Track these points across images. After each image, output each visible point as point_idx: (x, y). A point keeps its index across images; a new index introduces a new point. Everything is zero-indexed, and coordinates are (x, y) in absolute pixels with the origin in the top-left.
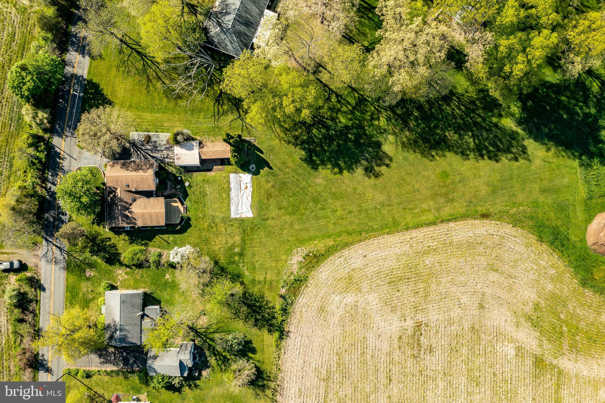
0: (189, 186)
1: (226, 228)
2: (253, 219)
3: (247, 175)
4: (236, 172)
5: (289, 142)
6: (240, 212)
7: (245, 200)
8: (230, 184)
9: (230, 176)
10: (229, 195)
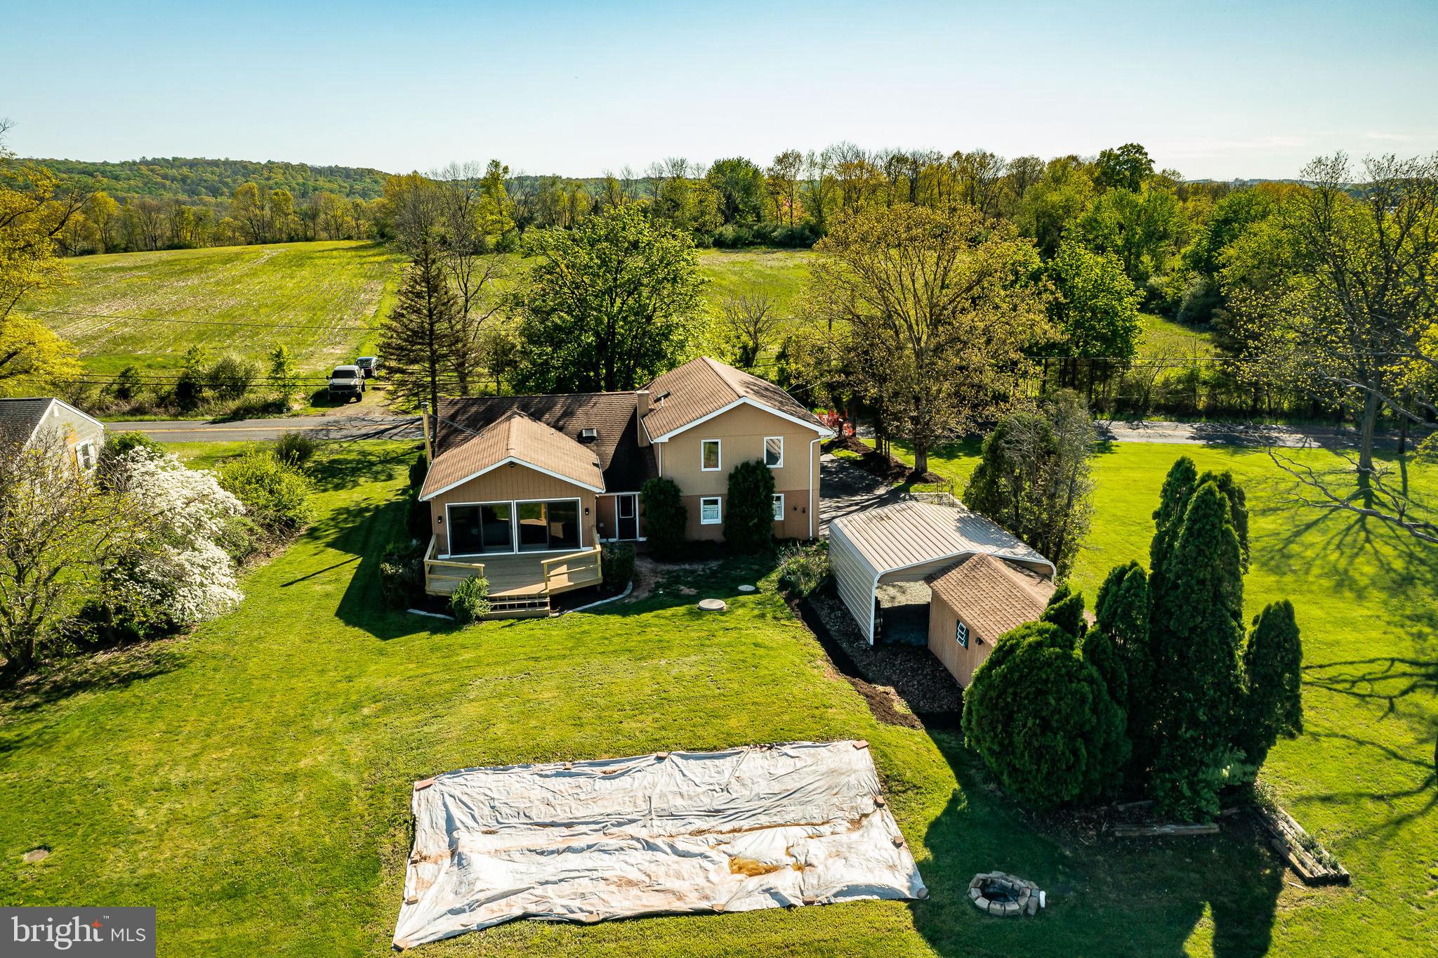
0: (702, 612)
1: (311, 775)
2: (371, 951)
3: (907, 861)
4: (892, 786)
6: (469, 843)
7: (613, 866)
8: (758, 744)
9: (845, 745)
10: (657, 747)
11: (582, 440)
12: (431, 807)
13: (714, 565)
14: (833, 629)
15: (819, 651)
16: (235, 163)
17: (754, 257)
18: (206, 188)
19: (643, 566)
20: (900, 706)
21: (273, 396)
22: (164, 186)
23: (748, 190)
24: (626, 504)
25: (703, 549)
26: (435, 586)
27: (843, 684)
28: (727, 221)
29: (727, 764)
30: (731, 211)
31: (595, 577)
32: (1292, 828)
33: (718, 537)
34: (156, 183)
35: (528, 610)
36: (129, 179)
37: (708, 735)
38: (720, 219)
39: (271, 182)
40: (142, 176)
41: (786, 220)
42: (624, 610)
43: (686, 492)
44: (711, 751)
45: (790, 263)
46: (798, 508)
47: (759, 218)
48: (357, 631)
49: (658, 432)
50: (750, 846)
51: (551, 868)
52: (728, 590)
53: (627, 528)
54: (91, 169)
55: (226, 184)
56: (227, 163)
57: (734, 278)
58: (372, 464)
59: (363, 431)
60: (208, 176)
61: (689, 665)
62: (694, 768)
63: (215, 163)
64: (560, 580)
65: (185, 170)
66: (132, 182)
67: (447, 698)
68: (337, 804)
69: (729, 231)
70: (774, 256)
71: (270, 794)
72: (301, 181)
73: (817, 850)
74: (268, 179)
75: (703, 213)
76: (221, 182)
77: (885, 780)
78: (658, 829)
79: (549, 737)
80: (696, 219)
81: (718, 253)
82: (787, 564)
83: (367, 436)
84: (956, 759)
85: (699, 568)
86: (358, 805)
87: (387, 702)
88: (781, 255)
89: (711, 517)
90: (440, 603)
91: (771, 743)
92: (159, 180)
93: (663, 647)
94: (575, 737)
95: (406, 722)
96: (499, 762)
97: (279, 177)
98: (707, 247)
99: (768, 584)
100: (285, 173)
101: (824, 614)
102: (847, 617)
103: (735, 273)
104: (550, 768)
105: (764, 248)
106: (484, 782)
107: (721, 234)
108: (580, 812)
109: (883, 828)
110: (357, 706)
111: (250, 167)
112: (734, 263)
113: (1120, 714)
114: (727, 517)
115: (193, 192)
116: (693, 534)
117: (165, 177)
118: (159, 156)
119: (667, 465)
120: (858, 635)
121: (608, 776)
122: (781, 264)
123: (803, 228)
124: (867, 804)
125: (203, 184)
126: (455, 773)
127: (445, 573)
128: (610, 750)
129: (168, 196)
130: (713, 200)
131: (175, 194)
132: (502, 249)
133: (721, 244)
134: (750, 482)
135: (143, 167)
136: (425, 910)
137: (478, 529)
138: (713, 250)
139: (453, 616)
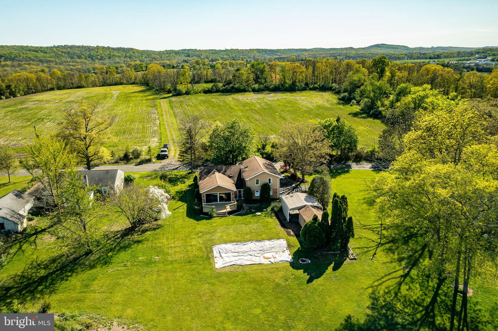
0: (256, 215)
1: (195, 245)
2: (213, 269)
3: (290, 257)
4: (289, 246)
5: (375, 299)
6: (223, 255)
7: (246, 258)
8: (268, 240)
9: (282, 240)
10: (251, 240)
11: (230, 177)
12: (216, 250)
13: (258, 205)
14: (281, 218)
15: (279, 223)
16: (85, 47)
17: (265, 96)
18: (76, 56)
19: (244, 205)
20: (292, 233)
21: (148, 157)
22: (62, 55)
23: (262, 71)
24: (240, 192)
25: (256, 201)
26: (205, 210)
27: (282, 229)
28: (256, 83)
29: (262, 243)
30: (257, 80)
31: (235, 208)
32: (351, 252)
33: (259, 198)
34: (59, 55)
35: (223, 215)
37: (259, 238)
38: (254, 82)
39: (98, 53)
40: (54, 52)
41: (274, 81)
42: (242, 215)
43: (252, 189)
44: (260, 241)
45: (275, 98)
46: (275, 192)
47: (266, 82)
48: (191, 220)
49: (247, 177)
50: (266, 255)
51: (237, 258)
52: (261, 211)
53: (240, 196)
54: (37, 49)
55: (83, 54)
56: (83, 47)
57: (258, 106)
58: (179, 179)
59: (172, 168)
60: (77, 52)
61: (255, 226)
62: (257, 243)
63: (79, 47)
64: (229, 209)
65: (69, 50)
66: (51, 54)
67: (214, 232)
68: (200, 249)
69: (256, 86)
71: (189, 248)
72: (108, 53)
73: (277, 256)
74: (97, 52)
75: (248, 81)
76: (81, 54)
77: (288, 245)
78: (252, 253)
79: (233, 239)
80: (246, 82)
81: (253, 94)
82: (273, 204)
83: (174, 169)
84: (300, 242)
85: (255, 205)
86: (204, 249)
87: (204, 233)
88: (272, 95)
89: (257, 194)
90: (206, 214)
91: (270, 239)
92: (60, 53)
93: (250, 223)
94: (237, 239)
95: (208, 236)
96: (226, 243)
97: (101, 52)
98: (250, 92)
99: (269, 209)
100: (103, 50)
101: (280, 216)
102: (284, 216)
103: (259, 104)
104: (234, 244)
105: (267, 92)
106: (223, 246)
107: (254, 88)
108: (240, 250)
109: (287, 252)
110: (198, 234)
111: (91, 48)
112: (258, 99)
113: (324, 235)
114: (260, 194)
115: (72, 58)
116: (254, 198)
117: (62, 52)
118: (59, 45)
119: (248, 184)
120: (286, 219)
121: (243, 245)
122: (273, 99)
123: (279, 85)
124: (285, 249)
125: (75, 54)
126: (219, 244)
127: (206, 208)
128: (243, 241)
129: (64, 59)
130: (252, 76)
131: (66, 58)
132: (187, 93)
133: (254, 91)
134: (266, 188)
135: (55, 49)
136: (219, 264)
137: (211, 198)
138: (252, 93)
139: (209, 216)
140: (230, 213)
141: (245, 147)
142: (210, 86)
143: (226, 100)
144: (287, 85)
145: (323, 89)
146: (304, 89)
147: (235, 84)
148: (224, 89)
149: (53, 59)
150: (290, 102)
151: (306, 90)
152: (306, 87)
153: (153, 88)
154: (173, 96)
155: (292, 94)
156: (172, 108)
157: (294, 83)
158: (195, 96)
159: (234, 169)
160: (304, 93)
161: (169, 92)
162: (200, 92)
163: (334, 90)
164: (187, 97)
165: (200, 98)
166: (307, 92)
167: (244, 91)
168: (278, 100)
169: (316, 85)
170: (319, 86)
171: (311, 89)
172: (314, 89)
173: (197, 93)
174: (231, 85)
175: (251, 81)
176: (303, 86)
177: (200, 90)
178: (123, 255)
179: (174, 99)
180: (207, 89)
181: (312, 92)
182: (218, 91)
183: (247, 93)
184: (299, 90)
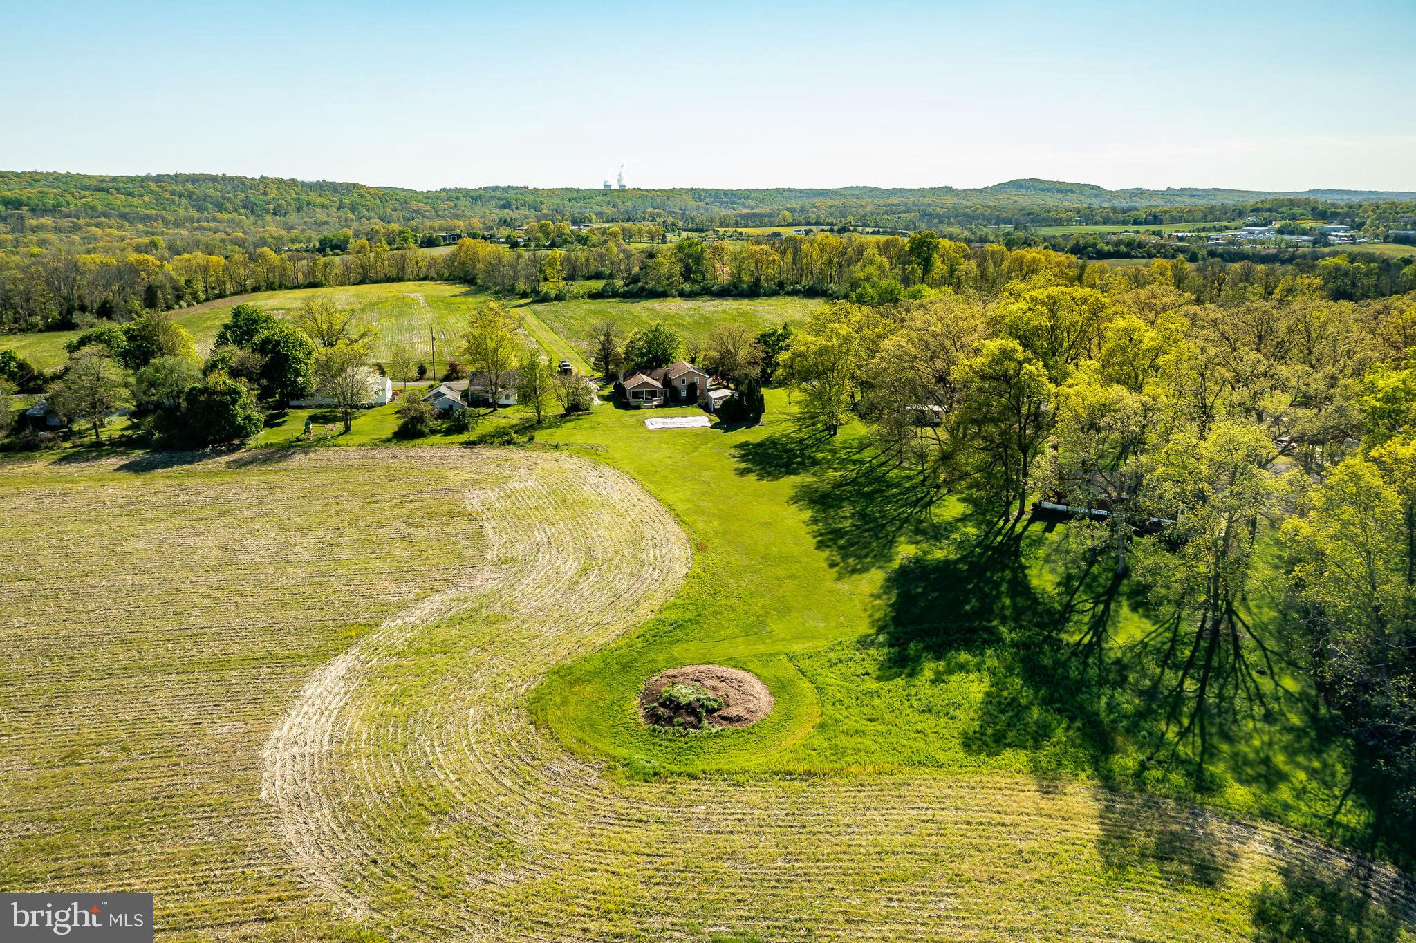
9: (705, 417)
10: (678, 417)
11: (655, 378)
12: (647, 422)
13: (685, 400)
16: (232, 179)
17: (701, 304)
18: (211, 203)
19: (672, 401)
22: (173, 202)
23: (698, 259)
24: (666, 389)
25: (682, 398)
26: (632, 404)
28: (686, 281)
29: (686, 418)
30: (687, 276)
31: (662, 403)
34: (167, 199)
35: (651, 407)
36: (142, 196)
37: (684, 416)
38: (682, 280)
39: (269, 197)
40: (152, 192)
41: (720, 278)
43: (678, 388)
45: (720, 309)
46: (702, 391)
47: (704, 279)
48: (621, 410)
49: (672, 376)
50: (690, 424)
51: (665, 425)
53: (666, 393)
54: (105, 185)
55: (229, 200)
56: (224, 178)
57: (689, 320)
60: (211, 192)
62: (682, 418)
63: (214, 179)
64: (655, 403)
65: (190, 186)
66: (145, 198)
69: (687, 287)
70: (712, 303)
72: (296, 196)
73: (699, 424)
74: (265, 194)
75: (671, 277)
76: (223, 198)
77: (709, 420)
78: (678, 422)
79: (663, 417)
80: (668, 279)
81: (681, 301)
82: (698, 399)
84: (720, 419)
85: (681, 401)
86: (637, 422)
88: (717, 302)
89: (684, 394)
90: (634, 406)
91: (693, 417)
92: (168, 196)
94: (666, 417)
95: (640, 417)
97: (274, 193)
98: (675, 297)
99: (694, 402)
100: (279, 188)
101: (702, 404)
103: (690, 316)
104: (664, 419)
105: (706, 297)
106: (654, 420)
107: (682, 289)
108: (668, 421)
111: (247, 183)
112: (690, 309)
114: (687, 392)
115: (200, 209)
116: (680, 395)
117: (173, 193)
118: (162, 173)
119: (674, 383)
122: (715, 309)
123: (730, 285)
124: (706, 421)
125: (208, 199)
127: (633, 402)
128: (671, 417)
129: (181, 212)
130: (678, 269)
131: (186, 210)
132: (559, 298)
133: (682, 294)
134: (692, 388)
135: (152, 184)
136: (651, 427)
137: (637, 395)
138: (678, 299)
139: (638, 408)
140: (656, 406)
141: (670, 354)
142: (598, 285)
143: (632, 310)
144: (745, 286)
145: (811, 293)
146: (774, 294)
147: (646, 283)
148: (627, 292)
149: (154, 212)
150: (743, 315)
151: (779, 294)
152: (779, 290)
153: (488, 288)
154: (533, 302)
155: (751, 302)
156: (542, 321)
157: (757, 282)
158: (574, 303)
159: (660, 372)
160: (774, 301)
161: (524, 295)
162: (582, 297)
163: (831, 295)
164: (561, 304)
165: (584, 306)
166: (781, 298)
167: (664, 295)
168: (724, 311)
169: (798, 287)
170: (804, 287)
171: (788, 294)
172: (795, 293)
173: (576, 298)
174: (640, 284)
175: (677, 278)
176: (774, 286)
177: (582, 292)
178: (569, 424)
179: (539, 307)
180: (594, 291)
181: (789, 299)
182: (615, 294)
183: (669, 300)
184: (765, 295)
